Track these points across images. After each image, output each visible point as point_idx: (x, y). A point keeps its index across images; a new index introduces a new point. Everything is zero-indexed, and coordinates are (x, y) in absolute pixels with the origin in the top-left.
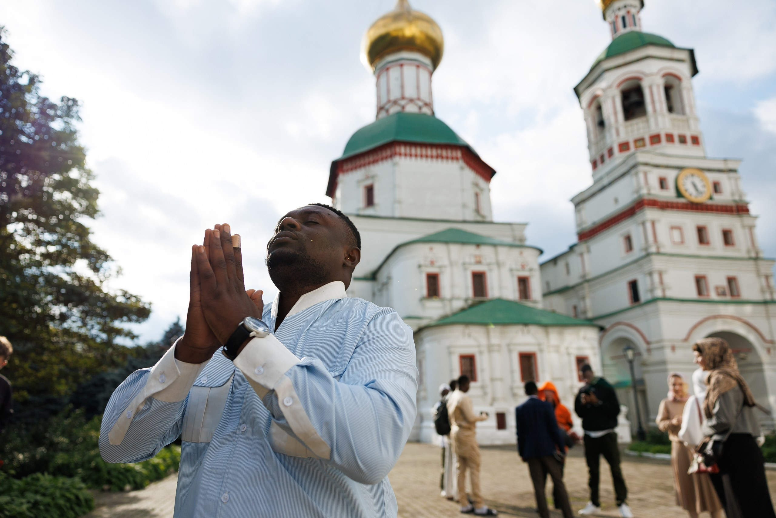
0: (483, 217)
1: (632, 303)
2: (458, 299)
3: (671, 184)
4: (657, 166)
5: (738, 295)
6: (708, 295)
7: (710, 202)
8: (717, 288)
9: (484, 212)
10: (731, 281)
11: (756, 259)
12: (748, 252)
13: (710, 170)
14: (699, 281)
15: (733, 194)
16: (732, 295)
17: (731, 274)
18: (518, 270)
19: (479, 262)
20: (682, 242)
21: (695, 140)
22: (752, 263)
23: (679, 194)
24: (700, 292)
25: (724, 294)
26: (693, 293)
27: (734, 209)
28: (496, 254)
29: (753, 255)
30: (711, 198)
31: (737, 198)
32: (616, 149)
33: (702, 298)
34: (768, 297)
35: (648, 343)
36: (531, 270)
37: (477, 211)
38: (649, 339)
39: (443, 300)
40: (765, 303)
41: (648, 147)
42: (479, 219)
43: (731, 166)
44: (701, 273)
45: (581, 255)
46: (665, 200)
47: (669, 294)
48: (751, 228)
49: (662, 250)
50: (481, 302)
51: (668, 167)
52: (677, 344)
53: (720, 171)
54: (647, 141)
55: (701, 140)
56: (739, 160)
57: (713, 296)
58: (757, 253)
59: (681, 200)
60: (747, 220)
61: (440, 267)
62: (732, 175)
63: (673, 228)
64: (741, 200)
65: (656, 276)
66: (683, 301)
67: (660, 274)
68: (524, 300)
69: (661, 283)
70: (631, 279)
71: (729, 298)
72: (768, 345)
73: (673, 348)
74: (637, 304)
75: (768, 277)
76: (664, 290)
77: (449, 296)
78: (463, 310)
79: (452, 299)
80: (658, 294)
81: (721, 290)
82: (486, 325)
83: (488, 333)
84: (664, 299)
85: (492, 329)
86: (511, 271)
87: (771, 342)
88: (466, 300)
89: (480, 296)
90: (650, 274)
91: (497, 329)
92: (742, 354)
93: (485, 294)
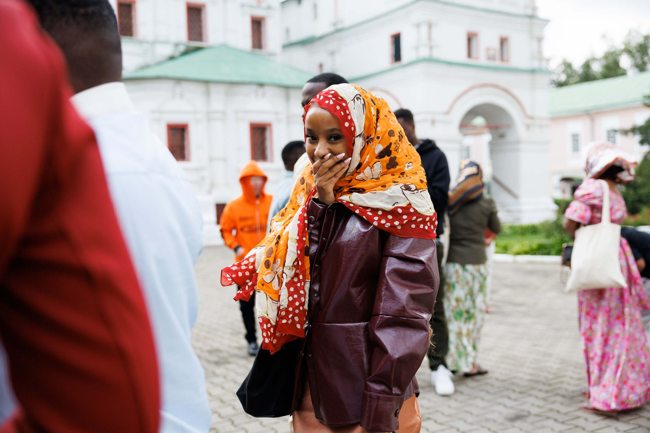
1: (392, 63)
5: (507, 61)
6: (477, 58)
8: (488, 49)
10: (503, 41)
11: (532, 17)
12: (526, 7)
14: (471, 38)
16: (502, 59)
17: (505, 33)
18: (251, 7)
22: (527, 21)
24: (469, 55)
25: (493, 57)
26: (462, 56)
29: (529, 12)
33: (471, 61)
34: (535, 65)
36: (269, 8)
40: (533, 71)
44: (473, 29)
47: (437, 54)
50: (198, 49)
52: (438, 117)
57: (482, 60)
58: (534, 9)
65: (424, 30)
66: (450, 64)
67: (430, 26)
68: (257, 51)
69: (430, 38)
70: (395, 31)
71: (498, 63)
72: (528, 121)
73: (433, 122)
74: (398, 64)
75: (540, 40)
76: (431, 48)
77: (150, 37)
78: (172, 58)
79: (155, 42)
80: (424, 53)
81: (491, 53)
82: (206, 82)
83: (208, 93)
84: (430, 60)
85: (214, 88)
86: (243, 5)
87: (532, 118)
88: (177, 45)
89: (196, 40)
90: (418, 26)
91: (222, 89)
92: (501, 131)
93: (204, 37)
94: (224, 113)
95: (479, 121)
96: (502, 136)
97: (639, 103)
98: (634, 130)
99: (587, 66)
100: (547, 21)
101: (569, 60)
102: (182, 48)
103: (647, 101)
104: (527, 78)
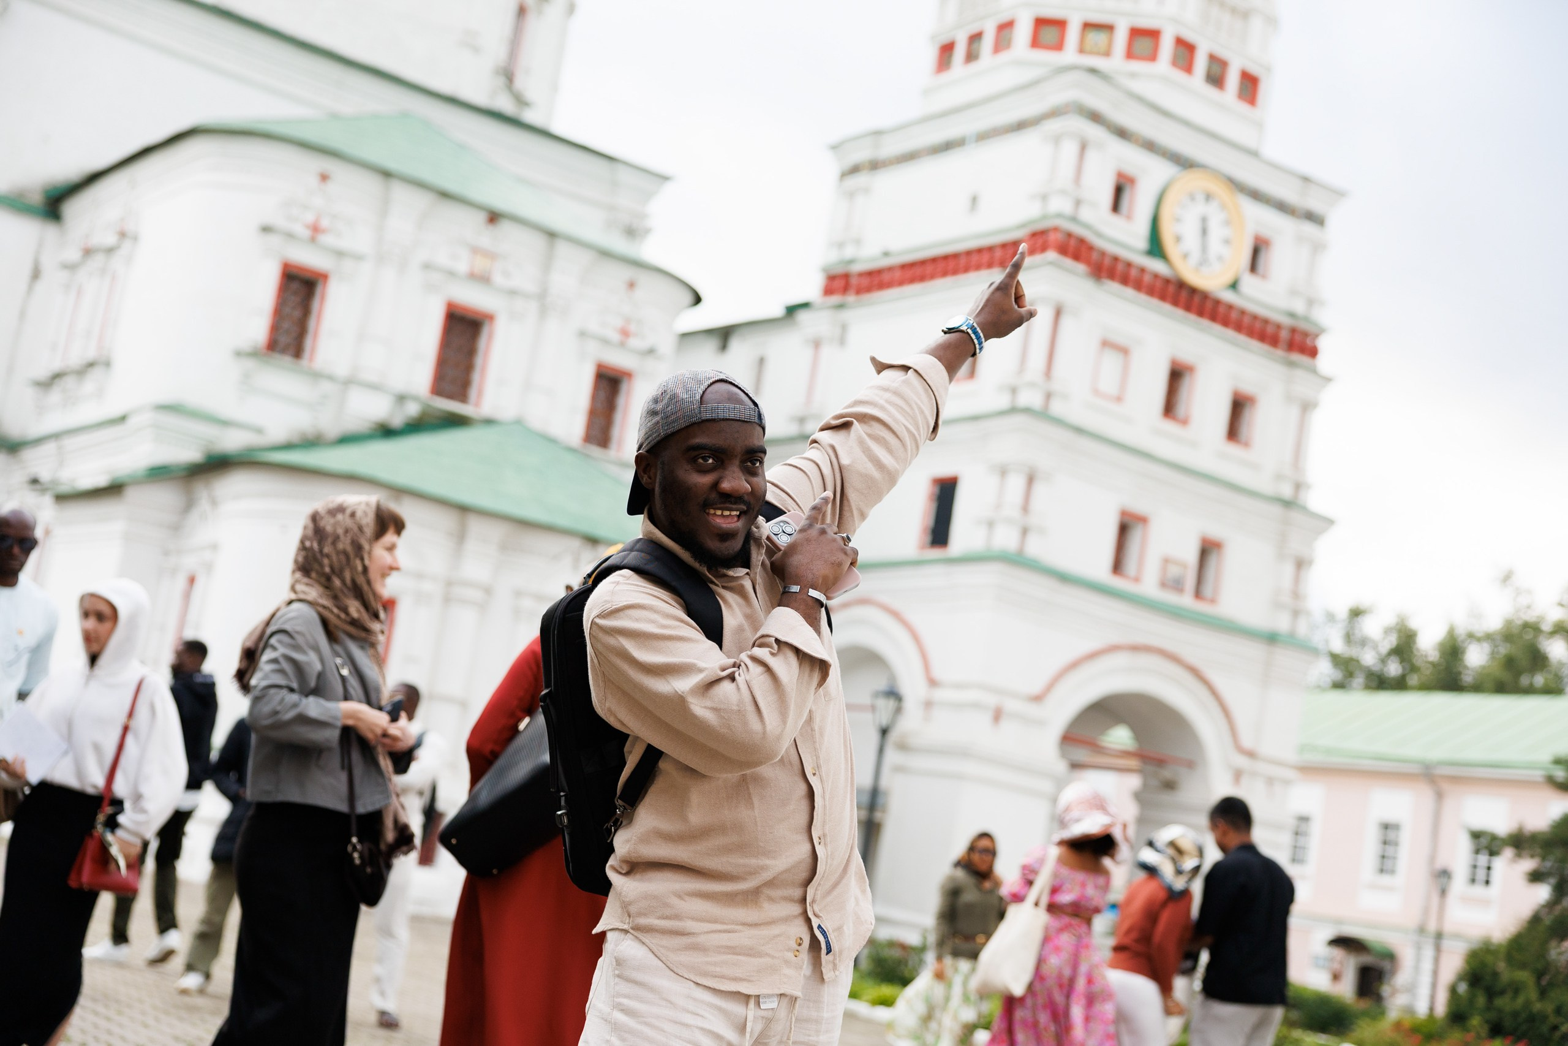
0: (521, 101)
1: (924, 546)
2: (374, 387)
3: (1141, 203)
4: (1122, 133)
5: (1211, 600)
6: (1136, 578)
7: (1228, 297)
8: (1166, 561)
9: (529, 84)
10: (1208, 550)
11: (1290, 504)
12: (1279, 477)
13: (1256, 196)
14: (1127, 526)
15: (1294, 293)
16: (1198, 594)
17: (1215, 532)
18: (605, 342)
19: (482, 279)
20: (1119, 399)
21: (1250, 85)
22: (1276, 510)
23: (1156, 247)
24: (1118, 566)
25: (1176, 586)
26: (1099, 567)
27: (1284, 335)
28: (547, 264)
29: (1287, 491)
30: (1234, 286)
31: (1299, 307)
32: (1023, 32)
33: (1117, 582)
34: (1282, 623)
35: (933, 683)
36: (648, 352)
37: (508, 75)
38: (938, 673)
39: (317, 376)
40: (1271, 639)
41: (1116, 63)
42: (505, 104)
43: (1313, 203)
44: (1138, 507)
45: (817, 344)
46: (1112, 249)
47: (1035, 548)
48: (1307, 407)
49: (1057, 408)
50: (456, 421)
51: (1150, 146)
52: (1011, 705)
53: (1282, 207)
54: (1121, 37)
55: (1264, 90)
56: (1339, 194)
57: (1149, 586)
58: (1298, 486)
59: (1156, 266)
60: (1301, 382)
61: (340, 254)
62: (1308, 228)
63: (1106, 344)
64: (1306, 319)
65: (1016, 484)
66: (1064, 578)
67: (1031, 480)
68: (595, 451)
69: (1025, 508)
70: (945, 471)
71: (1187, 600)
72: (1242, 761)
73: (998, 715)
74: (937, 553)
75: (1301, 564)
76: (1025, 532)
77: (341, 370)
78: (386, 432)
79: (349, 382)
80: (1006, 539)
81: (1174, 571)
82: (463, 509)
83: (461, 537)
84: (1017, 560)
85: (476, 526)
86: (583, 334)
87: (1251, 754)
88: (401, 399)
89: (451, 396)
90: (1003, 472)
91: (496, 531)
92: (1167, 773)
93: (473, 393)
94: (488, 591)
95: (1120, 737)
96: (1170, 786)
97: (1538, 775)
98: (1520, 842)
99: (1453, 651)
100: (1330, 522)
101: (1413, 624)
102: (412, 410)
103: (1560, 774)
104: (1255, 651)
